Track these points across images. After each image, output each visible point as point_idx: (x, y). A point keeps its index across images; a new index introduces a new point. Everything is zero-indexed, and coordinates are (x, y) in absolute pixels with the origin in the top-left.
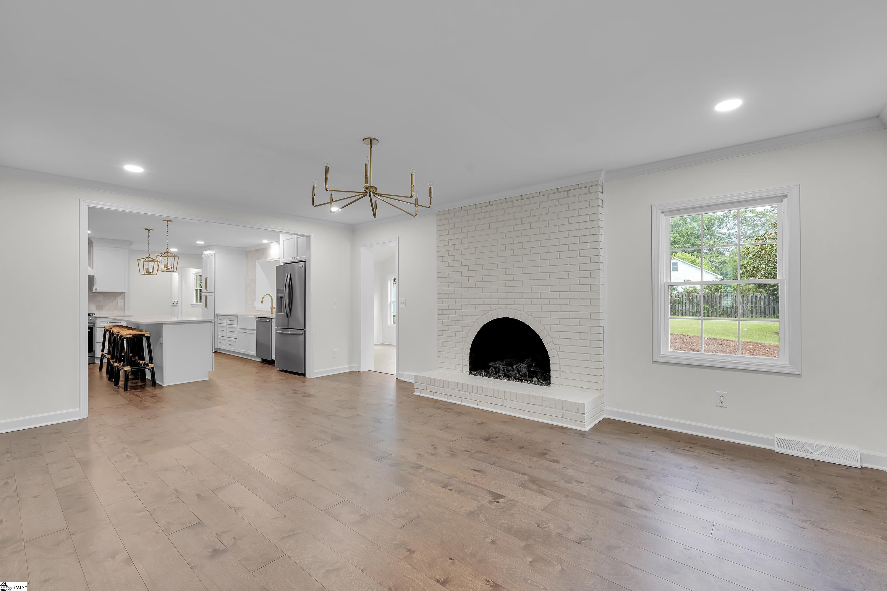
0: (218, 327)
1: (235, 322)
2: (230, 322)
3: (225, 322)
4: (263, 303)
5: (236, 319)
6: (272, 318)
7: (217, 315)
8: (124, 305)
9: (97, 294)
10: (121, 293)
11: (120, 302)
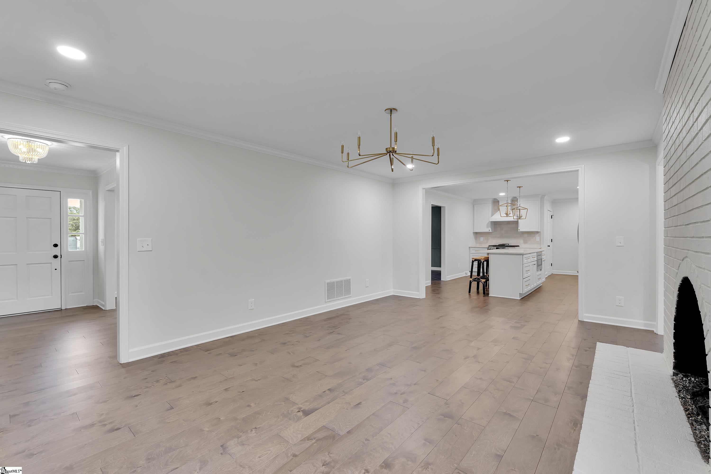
8: (540, 240)
9: (523, 233)
10: (537, 232)
11: (537, 238)
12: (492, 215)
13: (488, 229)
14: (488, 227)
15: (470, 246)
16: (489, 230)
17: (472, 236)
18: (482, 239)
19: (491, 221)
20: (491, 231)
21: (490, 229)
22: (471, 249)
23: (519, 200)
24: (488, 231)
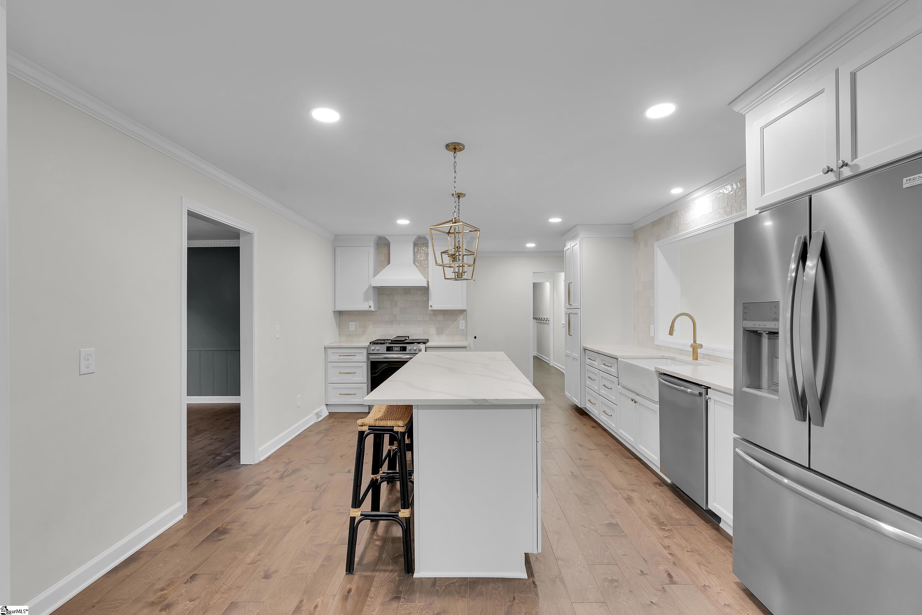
0: (586, 370)
1: (613, 370)
2: (604, 366)
3: (596, 364)
4: (674, 333)
5: (616, 365)
6: (710, 388)
7: (585, 349)
8: (466, 327)
9: (437, 313)
10: (462, 312)
11: (462, 323)
12: (375, 274)
13: (368, 305)
14: (366, 299)
15: (327, 343)
16: (370, 307)
17: (331, 319)
18: (352, 326)
19: (373, 287)
20: (372, 309)
21: (371, 303)
22: (330, 351)
23: (430, 244)
24: (367, 309)
